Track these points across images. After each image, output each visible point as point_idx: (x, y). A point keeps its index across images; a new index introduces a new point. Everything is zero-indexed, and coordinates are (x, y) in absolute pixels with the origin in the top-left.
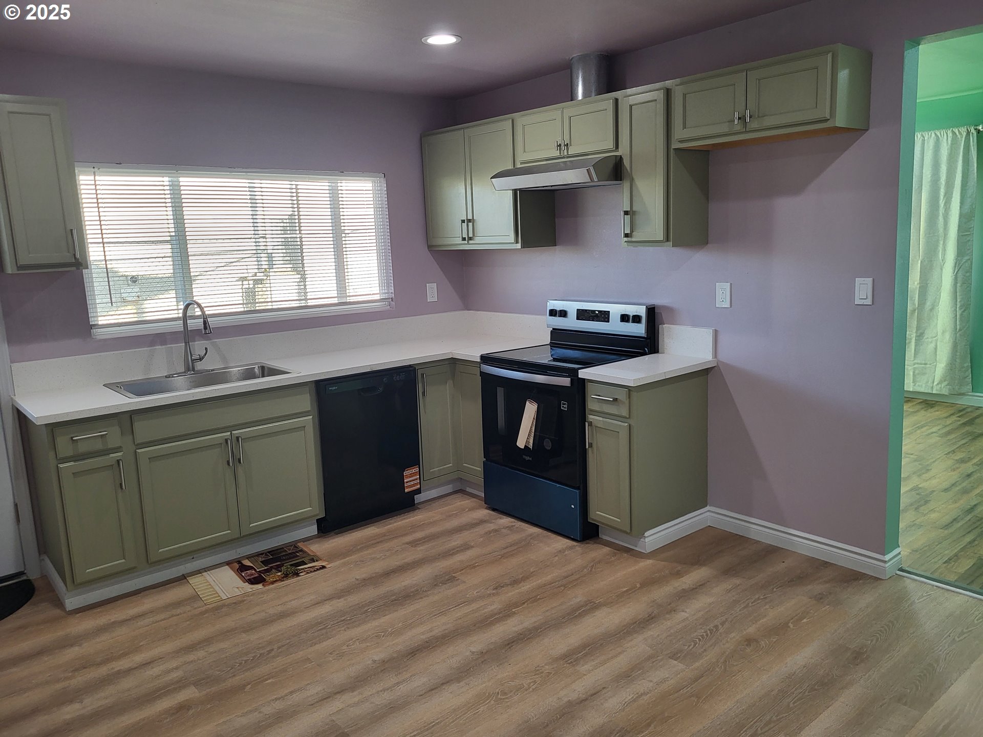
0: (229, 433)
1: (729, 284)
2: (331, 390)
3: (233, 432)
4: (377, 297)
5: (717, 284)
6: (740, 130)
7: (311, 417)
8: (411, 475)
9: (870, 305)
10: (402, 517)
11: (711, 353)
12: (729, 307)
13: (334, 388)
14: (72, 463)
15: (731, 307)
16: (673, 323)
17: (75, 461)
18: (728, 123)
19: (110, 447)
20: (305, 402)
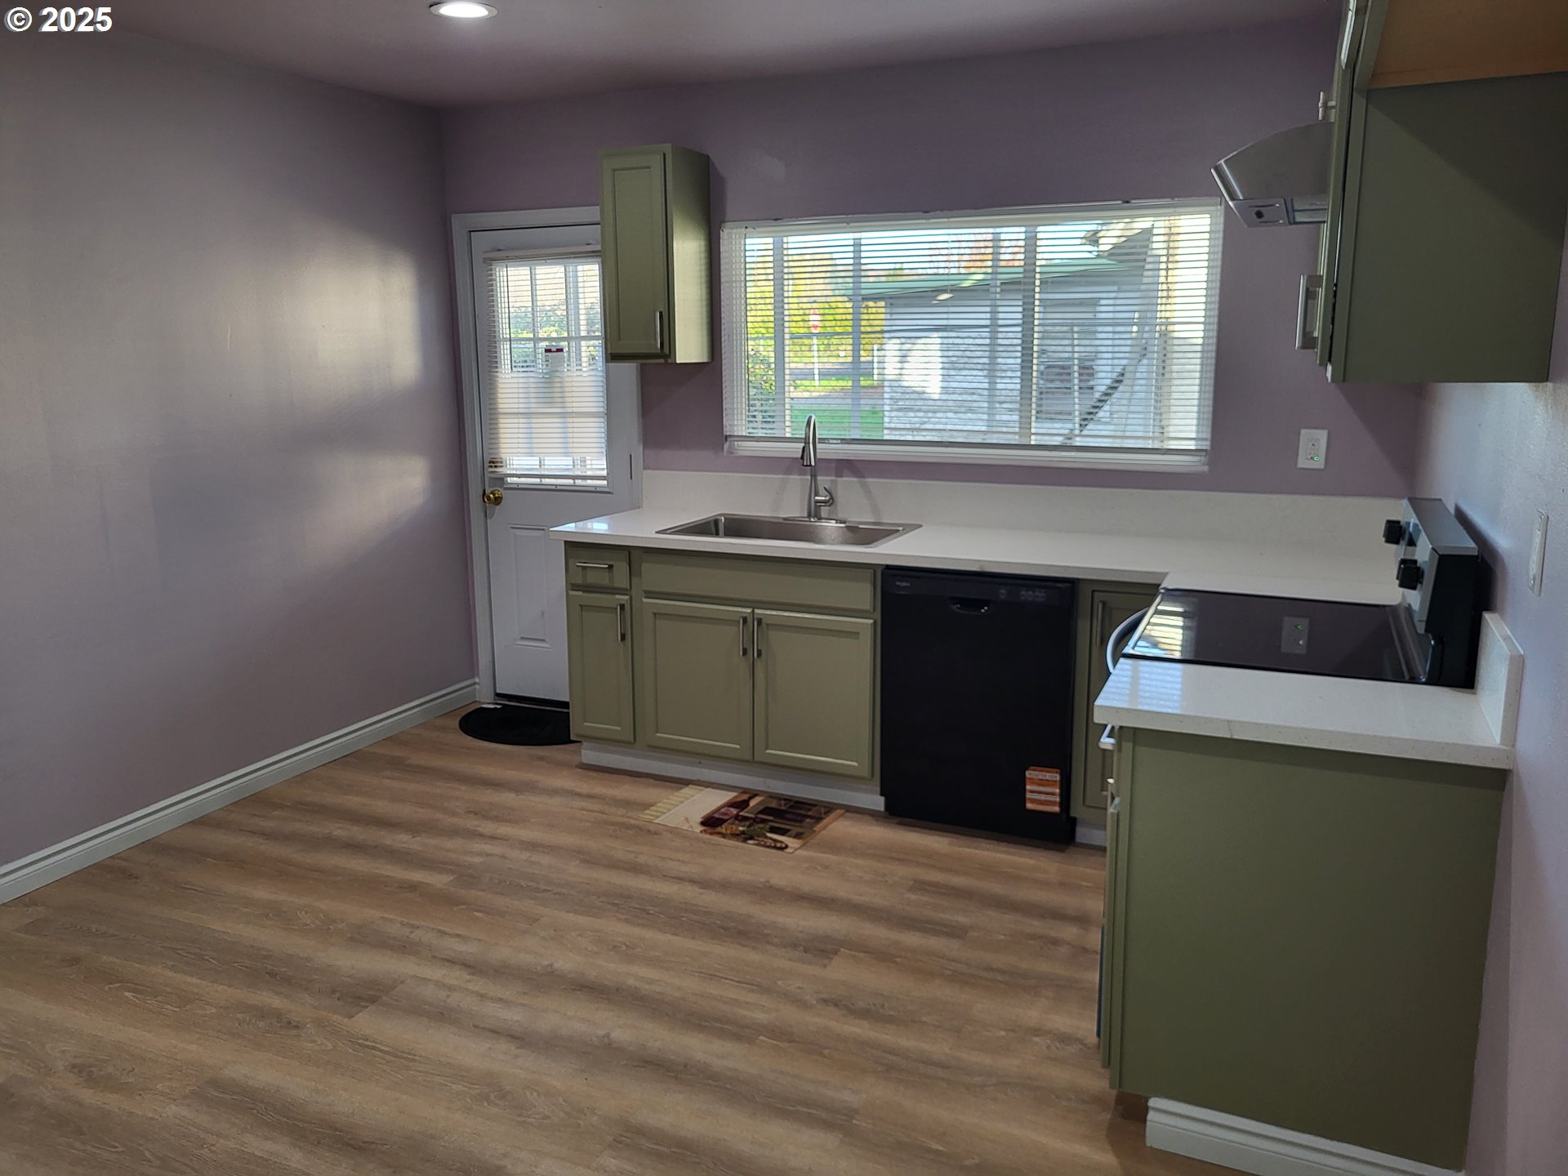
0: (749, 610)
2: (899, 586)
3: (756, 611)
4: (1191, 445)
7: (871, 621)
8: (1041, 782)
10: (1012, 849)
13: (904, 584)
14: (580, 593)
17: (584, 591)
19: (616, 585)
20: (863, 595)
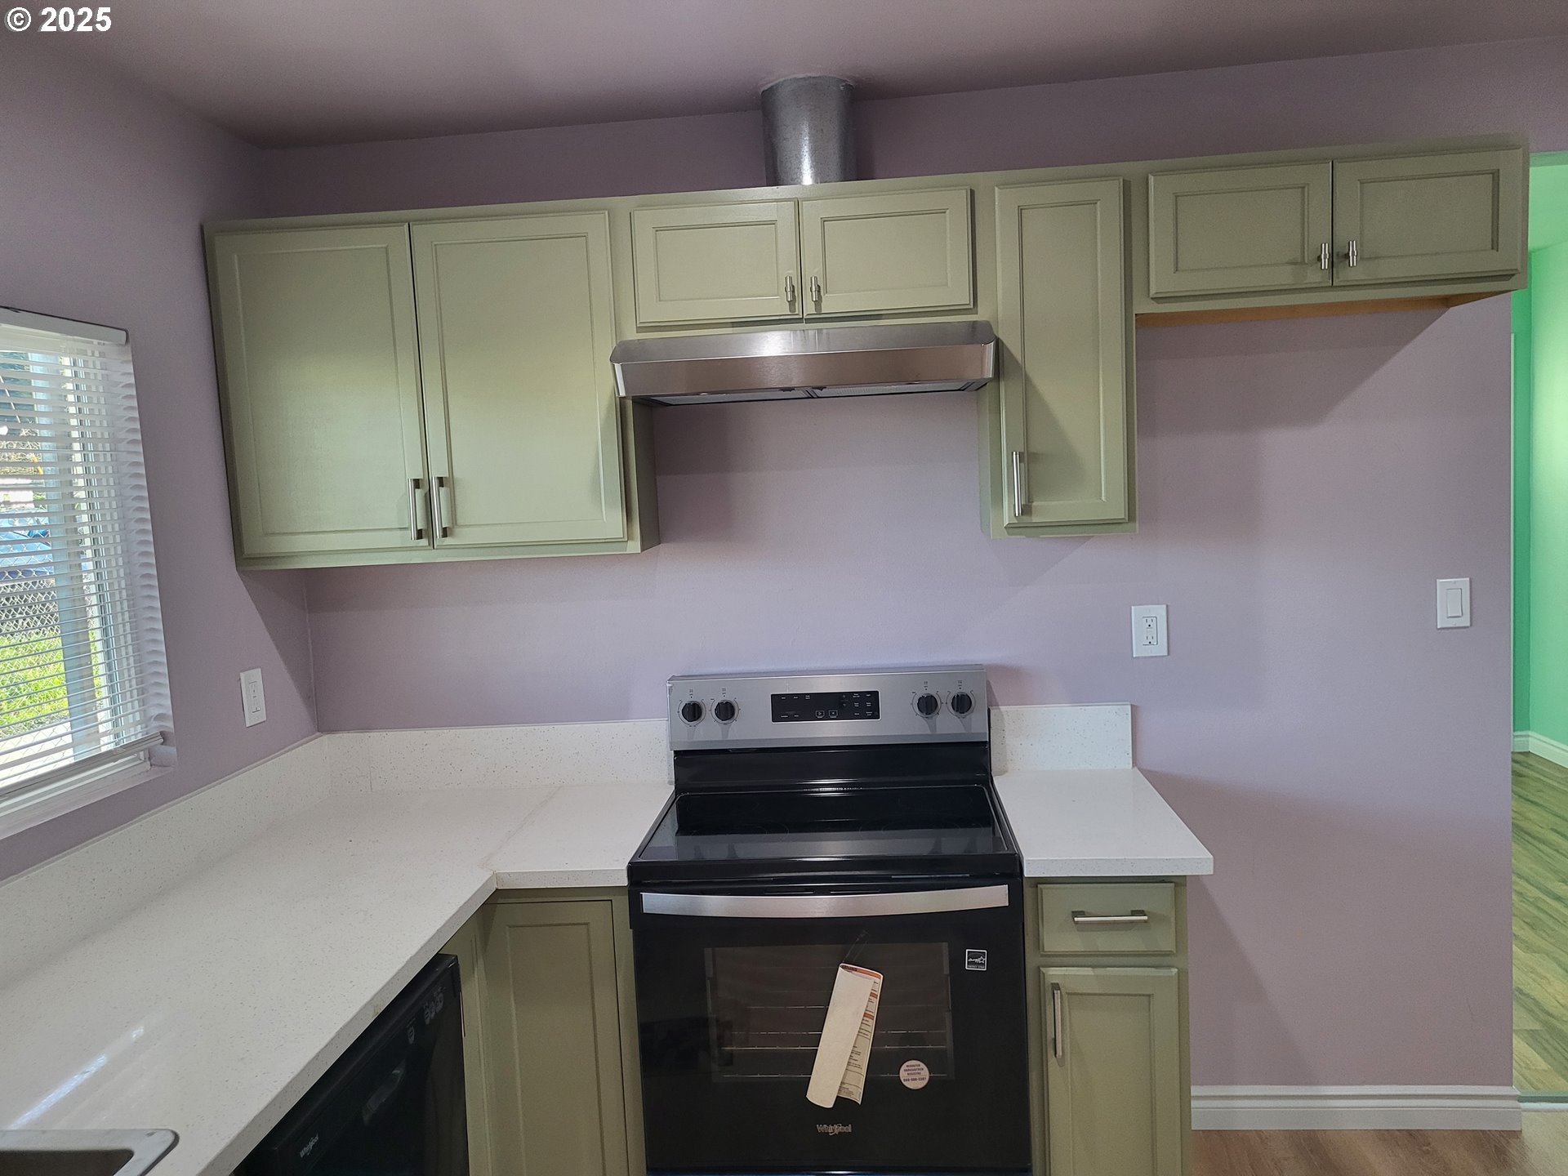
1: (1165, 606)
2: (304, 1156)
5: (1133, 607)
6: (1320, 282)
9: (1467, 627)
11: (1131, 755)
12: (1166, 654)
13: (311, 1144)
15: (1169, 654)
16: (1023, 701)
18: (1289, 267)
